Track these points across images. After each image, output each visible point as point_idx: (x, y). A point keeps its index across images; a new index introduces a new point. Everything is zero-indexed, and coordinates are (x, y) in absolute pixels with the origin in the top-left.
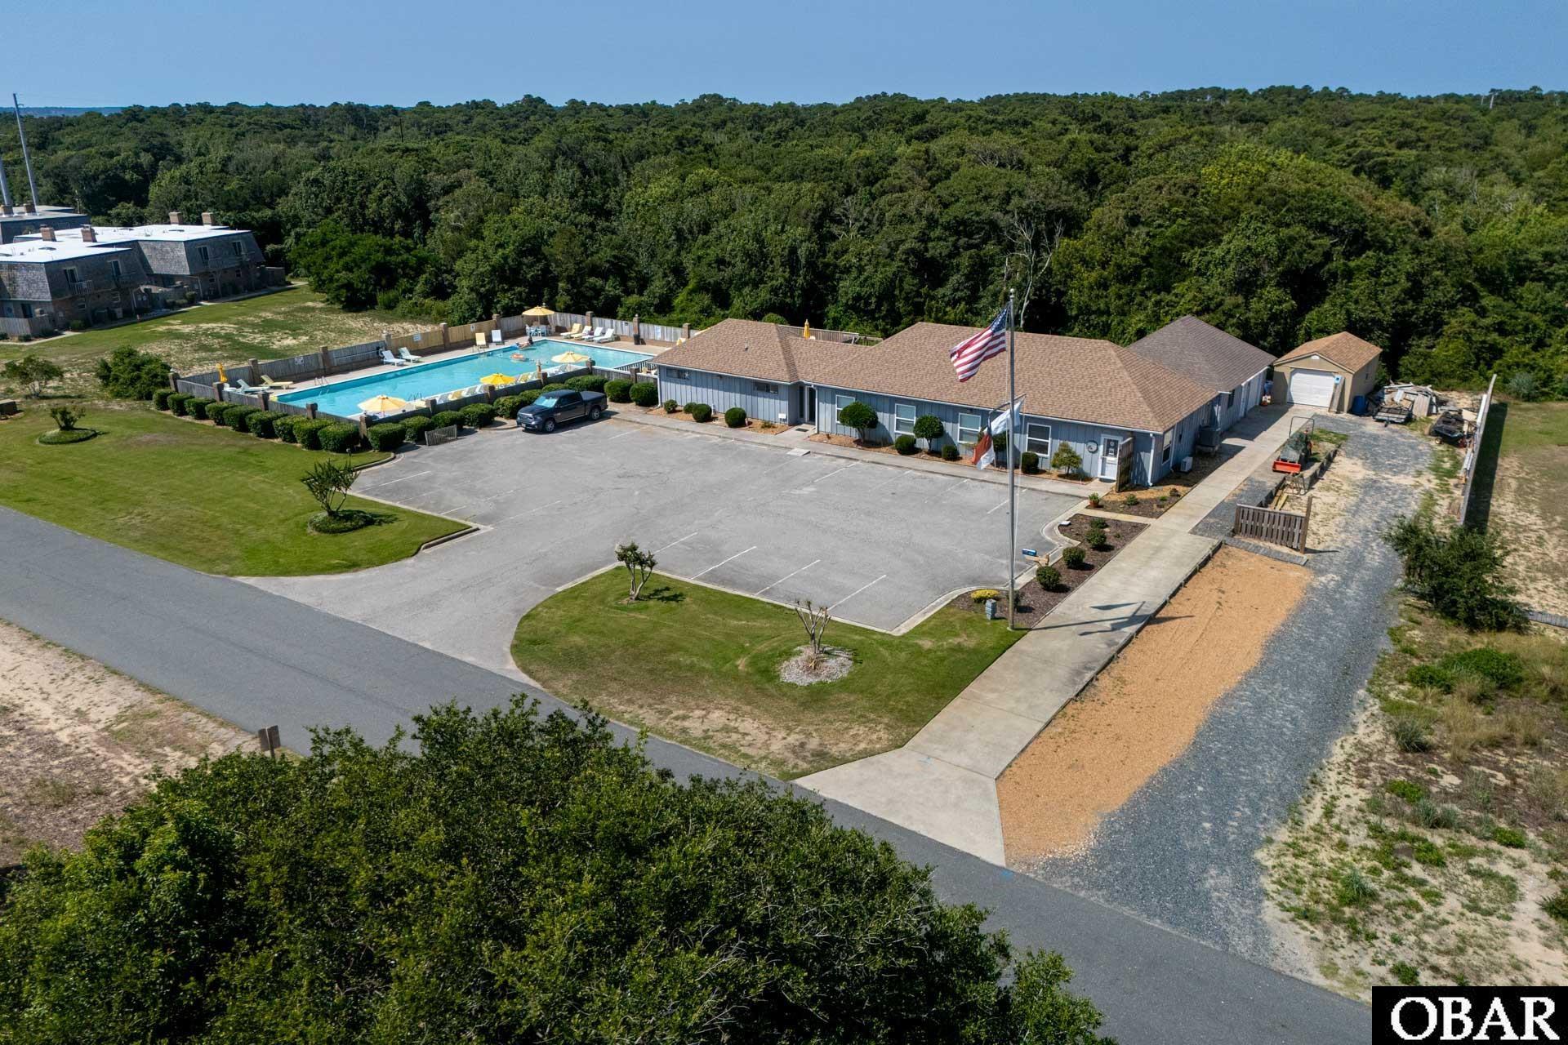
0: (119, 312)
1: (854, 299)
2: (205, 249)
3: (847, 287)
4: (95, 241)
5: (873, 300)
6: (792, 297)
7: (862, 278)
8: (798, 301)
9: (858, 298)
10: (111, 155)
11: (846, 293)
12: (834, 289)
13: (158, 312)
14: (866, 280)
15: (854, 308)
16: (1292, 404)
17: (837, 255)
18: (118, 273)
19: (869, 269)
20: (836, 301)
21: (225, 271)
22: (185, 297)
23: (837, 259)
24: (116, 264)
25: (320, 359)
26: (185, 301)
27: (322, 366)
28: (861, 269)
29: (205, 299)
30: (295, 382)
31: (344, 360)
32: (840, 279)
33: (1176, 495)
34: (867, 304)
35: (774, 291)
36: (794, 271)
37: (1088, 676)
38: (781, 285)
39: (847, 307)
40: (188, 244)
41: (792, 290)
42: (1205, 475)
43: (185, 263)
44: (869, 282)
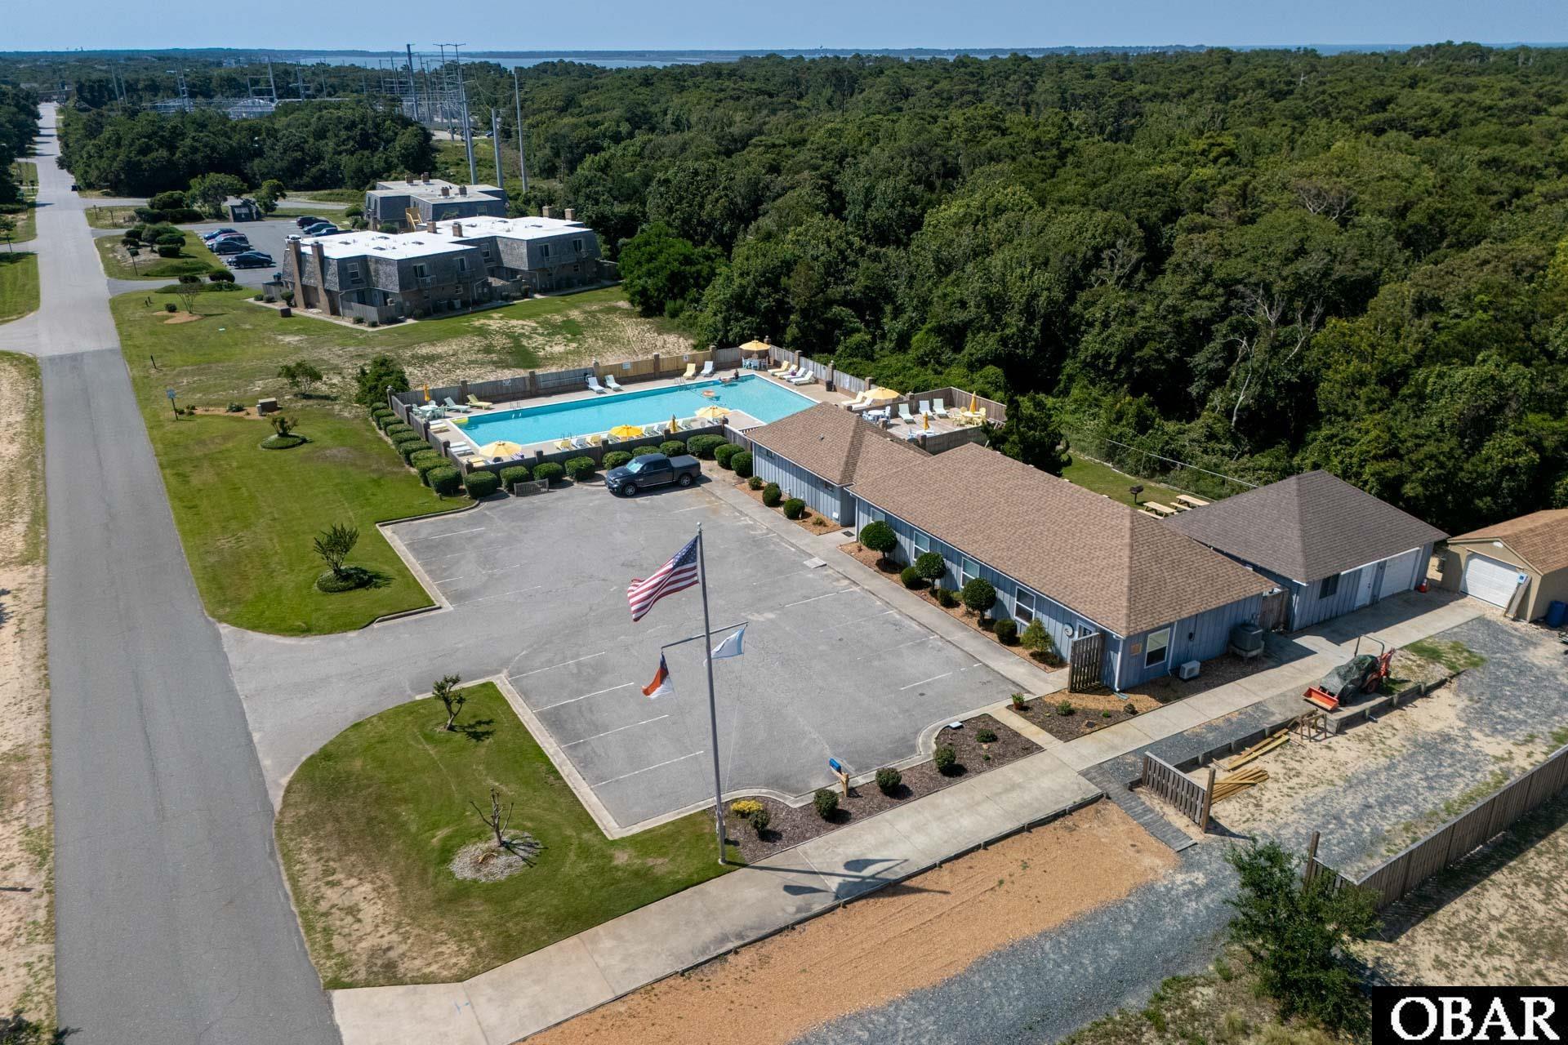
0: (457, 303)
1: (1093, 356)
2: (546, 247)
3: (1090, 342)
4: (461, 236)
5: (1113, 360)
6: (1024, 348)
7: (1105, 335)
8: (1030, 353)
9: (1097, 356)
10: (596, 124)
11: (1087, 349)
12: (1077, 342)
13: (495, 303)
14: (1108, 337)
15: (1092, 365)
16: (1464, 594)
17: (1087, 305)
18: (463, 268)
19: (1114, 326)
20: (1074, 357)
21: (563, 266)
22: (520, 290)
23: (1085, 309)
24: (462, 260)
25: (528, 382)
26: (519, 294)
27: (528, 388)
28: (1105, 325)
29: (540, 292)
30: (494, 402)
31: (550, 384)
32: (1085, 332)
33: (1133, 712)
34: (1106, 363)
35: (1004, 341)
36: (1030, 321)
37: (730, 946)
38: (1013, 334)
39: (1085, 364)
40: (531, 244)
41: (1025, 342)
42: (1208, 687)
43: (526, 260)
44: (1111, 339)
